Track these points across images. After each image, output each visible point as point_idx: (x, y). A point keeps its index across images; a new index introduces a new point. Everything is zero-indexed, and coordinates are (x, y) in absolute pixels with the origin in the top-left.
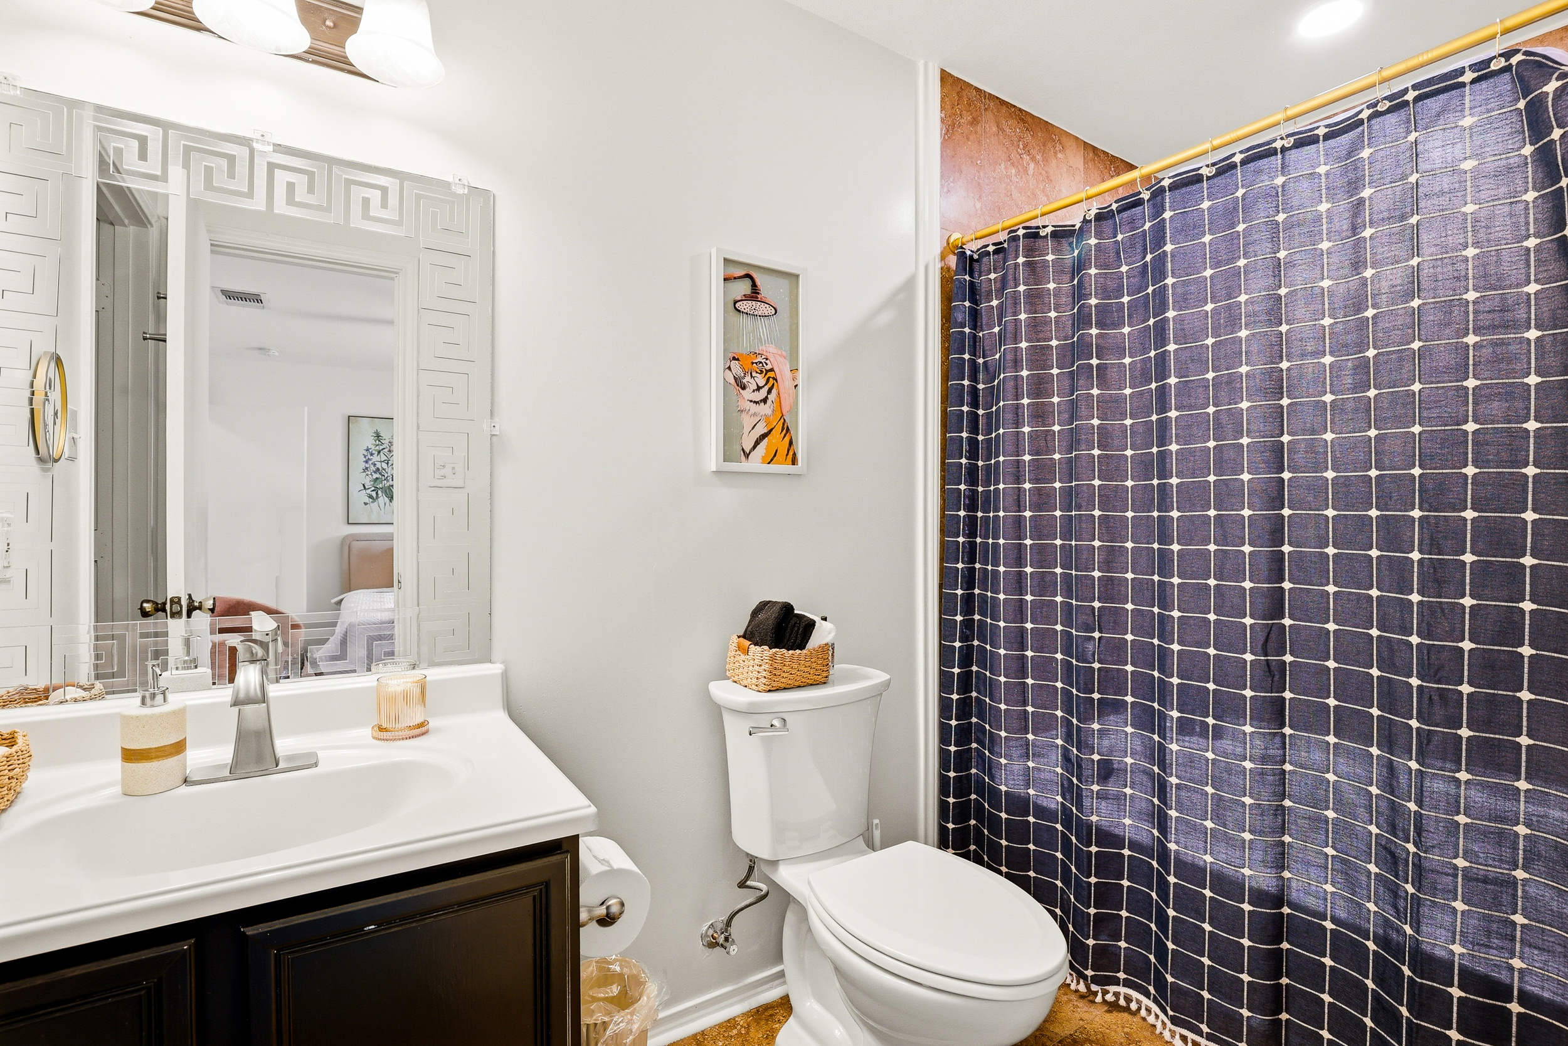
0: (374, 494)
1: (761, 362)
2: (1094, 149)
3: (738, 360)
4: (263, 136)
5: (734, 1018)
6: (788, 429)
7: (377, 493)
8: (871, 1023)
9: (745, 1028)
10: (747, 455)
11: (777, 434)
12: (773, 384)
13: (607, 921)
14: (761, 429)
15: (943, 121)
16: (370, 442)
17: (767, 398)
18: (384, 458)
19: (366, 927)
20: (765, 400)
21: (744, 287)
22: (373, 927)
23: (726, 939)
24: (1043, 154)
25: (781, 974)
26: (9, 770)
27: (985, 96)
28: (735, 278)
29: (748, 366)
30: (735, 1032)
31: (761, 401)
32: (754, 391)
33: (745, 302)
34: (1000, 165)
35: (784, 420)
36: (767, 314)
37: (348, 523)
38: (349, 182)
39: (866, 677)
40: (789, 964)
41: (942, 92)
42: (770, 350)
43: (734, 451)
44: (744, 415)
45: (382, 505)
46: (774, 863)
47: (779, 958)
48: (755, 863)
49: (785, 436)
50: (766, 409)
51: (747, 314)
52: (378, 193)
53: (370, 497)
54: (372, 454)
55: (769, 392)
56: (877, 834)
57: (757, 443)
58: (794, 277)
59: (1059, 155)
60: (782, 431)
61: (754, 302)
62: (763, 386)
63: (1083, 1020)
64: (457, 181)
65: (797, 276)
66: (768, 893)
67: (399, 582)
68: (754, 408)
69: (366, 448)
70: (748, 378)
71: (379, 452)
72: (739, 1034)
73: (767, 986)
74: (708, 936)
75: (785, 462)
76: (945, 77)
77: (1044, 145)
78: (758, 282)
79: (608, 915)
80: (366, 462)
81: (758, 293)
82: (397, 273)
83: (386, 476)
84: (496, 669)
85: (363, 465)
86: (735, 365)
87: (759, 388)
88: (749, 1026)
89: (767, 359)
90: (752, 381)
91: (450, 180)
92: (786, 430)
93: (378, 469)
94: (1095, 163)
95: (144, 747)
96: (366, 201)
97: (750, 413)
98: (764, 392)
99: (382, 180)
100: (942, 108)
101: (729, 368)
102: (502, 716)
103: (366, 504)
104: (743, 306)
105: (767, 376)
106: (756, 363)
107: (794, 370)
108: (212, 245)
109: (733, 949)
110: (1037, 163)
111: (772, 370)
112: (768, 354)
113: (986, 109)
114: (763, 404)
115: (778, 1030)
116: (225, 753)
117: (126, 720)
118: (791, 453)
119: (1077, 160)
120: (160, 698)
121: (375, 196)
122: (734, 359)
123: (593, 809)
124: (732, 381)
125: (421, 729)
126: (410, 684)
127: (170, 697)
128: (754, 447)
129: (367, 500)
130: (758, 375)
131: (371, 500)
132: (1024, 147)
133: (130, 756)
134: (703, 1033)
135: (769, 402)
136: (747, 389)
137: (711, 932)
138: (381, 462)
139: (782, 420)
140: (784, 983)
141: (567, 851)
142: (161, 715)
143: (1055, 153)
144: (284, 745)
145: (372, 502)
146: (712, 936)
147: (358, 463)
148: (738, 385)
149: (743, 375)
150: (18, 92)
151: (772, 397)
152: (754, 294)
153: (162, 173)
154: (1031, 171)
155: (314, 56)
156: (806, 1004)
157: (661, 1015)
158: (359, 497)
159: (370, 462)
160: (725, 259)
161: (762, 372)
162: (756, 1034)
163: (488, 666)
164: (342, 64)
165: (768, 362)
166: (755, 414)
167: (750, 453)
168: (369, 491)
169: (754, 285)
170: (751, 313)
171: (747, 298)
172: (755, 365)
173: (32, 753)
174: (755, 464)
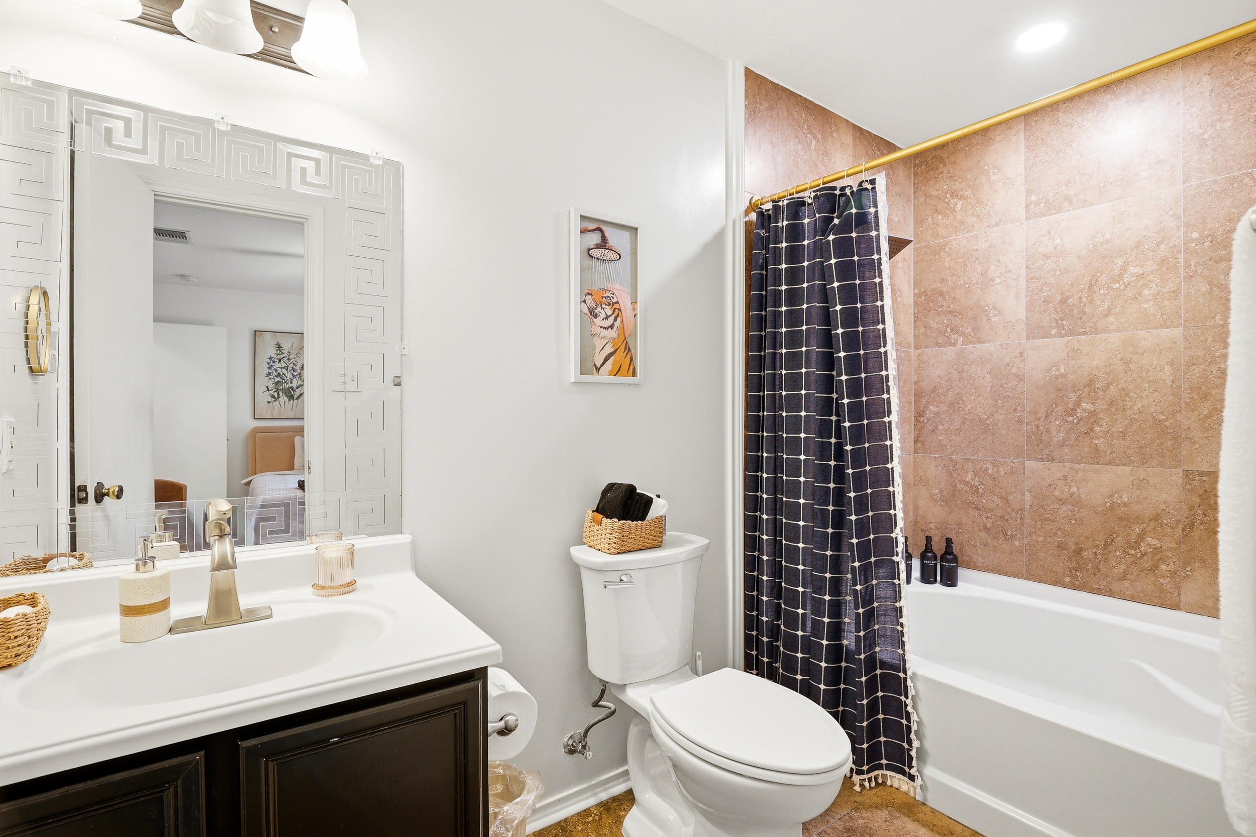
0: (276, 395)
1: (609, 297)
2: (861, 130)
3: (591, 294)
4: (222, 118)
5: (589, 808)
6: (629, 349)
7: (278, 394)
8: (700, 805)
9: (598, 815)
10: (598, 370)
11: (620, 354)
12: (618, 313)
13: (505, 731)
14: (609, 349)
15: (746, 107)
16: (272, 352)
17: (613, 324)
18: (284, 365)
19: (331, 739)
20: (612, 327)
21: (595, 238)
22: (336, 739)
23: (584, 747)
24: (822, 134)
25: (626, 773)
26: (37, 624)
27: (778, 89)
28: (589, 231)
29: (598, 299)
30: (590, 819)
31: (609, 327)
32: (603, 319)
33: (596, 250)
34: (790, 142)
35: (627, 342)
36: (613, 259)
37: (255, 418)
38: (290, 155)
39: (690, 542)
40: (632, 765)
41: (746, 85)
42: (616, 287)
43: (588, 367)
44: (596, 338)
45: (282, 404)
46: (623, 687)
47: (624, 760)
48: (606, 687)
49: (627, 354)
50: (612, 333)
51: (598, 259)
52: (313, 163)
53: (273, 396)
54: (274, 362)
55: (615, 320)
56: (700, 663)
57: (606, 360)
58: (634, 230)
59: (835, 135)
60: (625, 350)
61: (603, 250)
62: (611, 315)
63: (857, 802)
64: (374, 154)
65: (636, 229)
66: (615, 710)
67: (309, 468)
68: (604, 332)
69: (269, 357)
70: (599, 309)
71: (280, 360)
72: (594, 821)
73: (614, 783)
74: (569, 745)
75: (627, 374)
76: (748, 73)
77: (823, 127)
78: (607, 234)
79: (506, 728)
80: (270, 368)
81: (607, 243)
82: (307, 219)
83: (286, 379)
84: (405, 538)
85: (267, 371)
86: (588, 298)
87: (607, 317)
88: (601, 814)
89: (613, 294)
90: (602, 311)
91: (368, 152)
92: (628, 350)
93: (279, 374)
94: (861, 141)
95: (139, 604)
96: (303, 171)
97: (601, 336)
98: (611, 320)
99: (315, 153)
100: (746, 97)
101: (584, 301)
102: (411, 576)
103: (269, 402)
104: (595, 253)
105: (613, 308)
106: (605, 297)
107: (634, 303)
108: (155, 195)
109: (590, 754)
110: (818, 141)
111: (617, 303)
112: (614, 290)
113: (779, 99)
114: (610, 329)
115: (624, 816)
116: (200, 608)
117: (124, 583)
118: (632, 368)
119: (848, 138)
120: (150, 564)
121: (310, 166)
122: (588, 294)
123: (498, 647)
124: (587, 311)
125: (349, 587)
126: (341, 552)
127: (157, 563)
128: (603, 363)
129: (270, 399)
130: (607, 307)
131: (273, 399)
132: (807, 128)
133: (129, 611)
134: (565, 820)
135: (615, 328)
136: (599, 318)
137: (571, 742)
138: (282, 368)
139: (625, 342)
140: (629, 779)
141: (480, 679)
142: (152, 579)
143: (832, 133)
144: (245, 601)
145: (274, 401)
146: (572, 745)
147: (263, 369)
148: (591, 315)
149: (595, 307)
150: (29, 83)
151: (617, 324)
152: (604, 244)
153: (142, 147)
154: (813, 147)
155: (263, 56)
156: (646, 795)
157: (538, 806)
158: (263, 397)
159: (273, 368)
160: (581, 216)
161: (609, 304)
162: (607, 820)
163: (399, 536)
164: (287, 62)
165: (614, 296)
166: (604, 337)
167: (600, 368)
168: (271, 392)
169: (603, 237)
170: (601, 258)
171: (598, 246)
172: (604, 298)
173: (50, 610)
174: (603, 377)
